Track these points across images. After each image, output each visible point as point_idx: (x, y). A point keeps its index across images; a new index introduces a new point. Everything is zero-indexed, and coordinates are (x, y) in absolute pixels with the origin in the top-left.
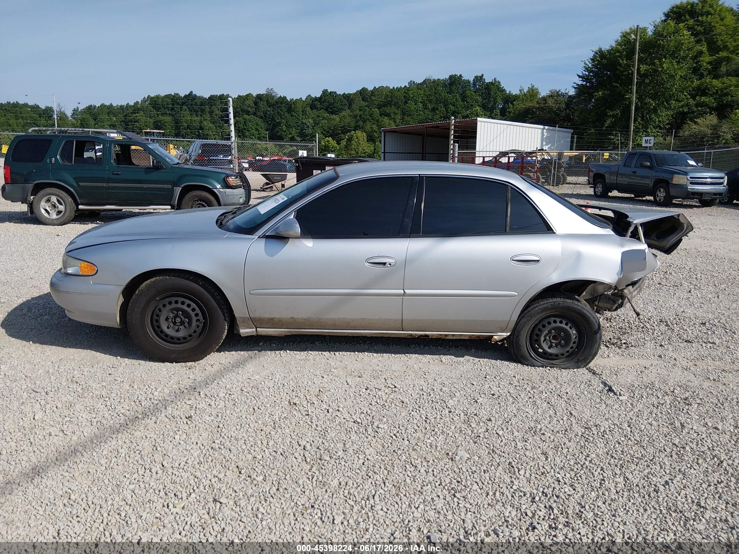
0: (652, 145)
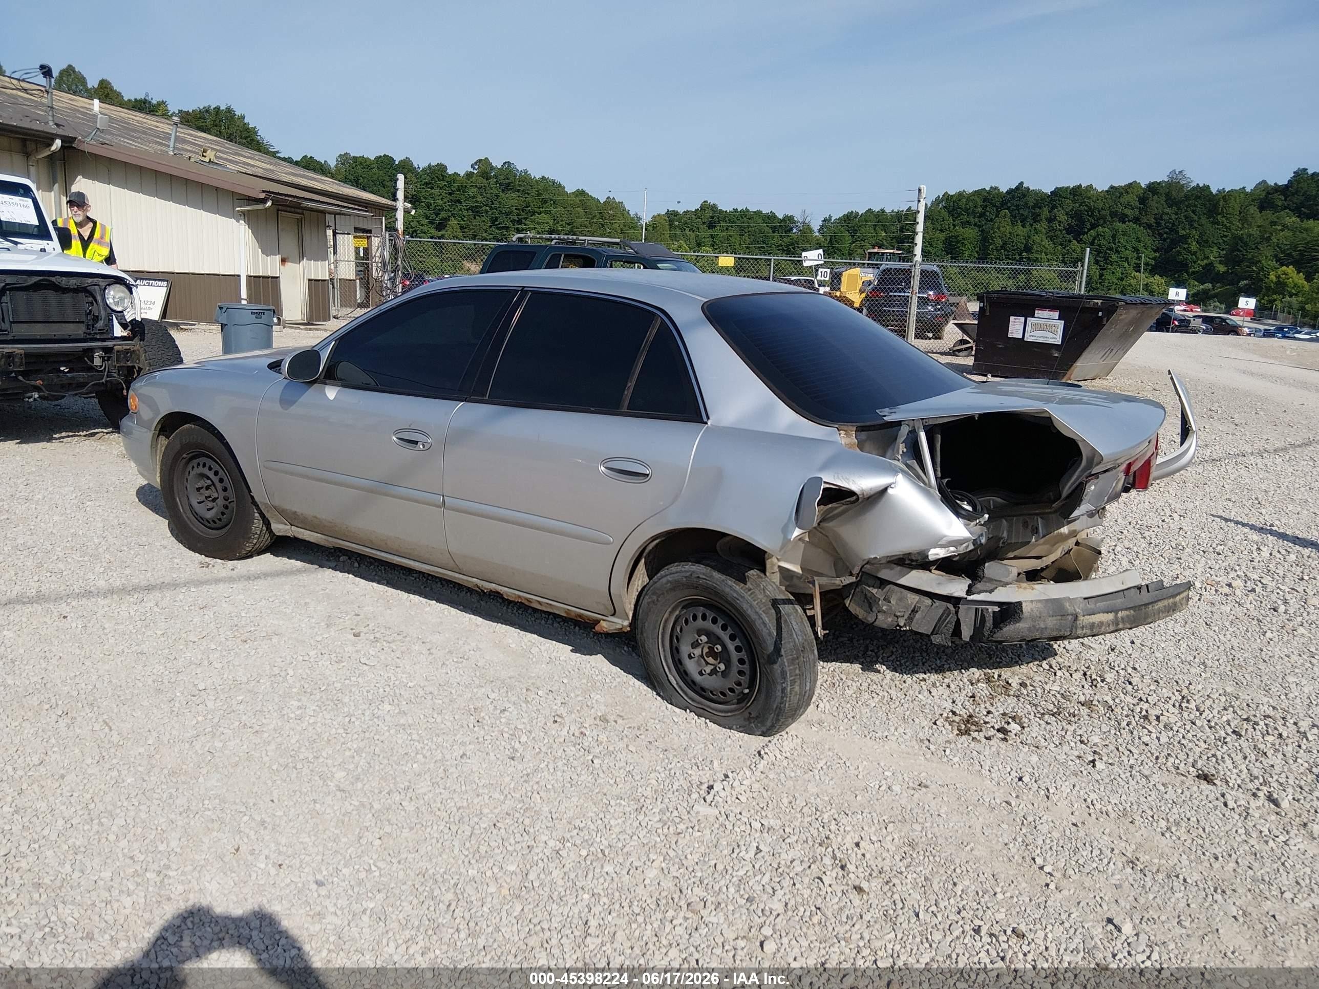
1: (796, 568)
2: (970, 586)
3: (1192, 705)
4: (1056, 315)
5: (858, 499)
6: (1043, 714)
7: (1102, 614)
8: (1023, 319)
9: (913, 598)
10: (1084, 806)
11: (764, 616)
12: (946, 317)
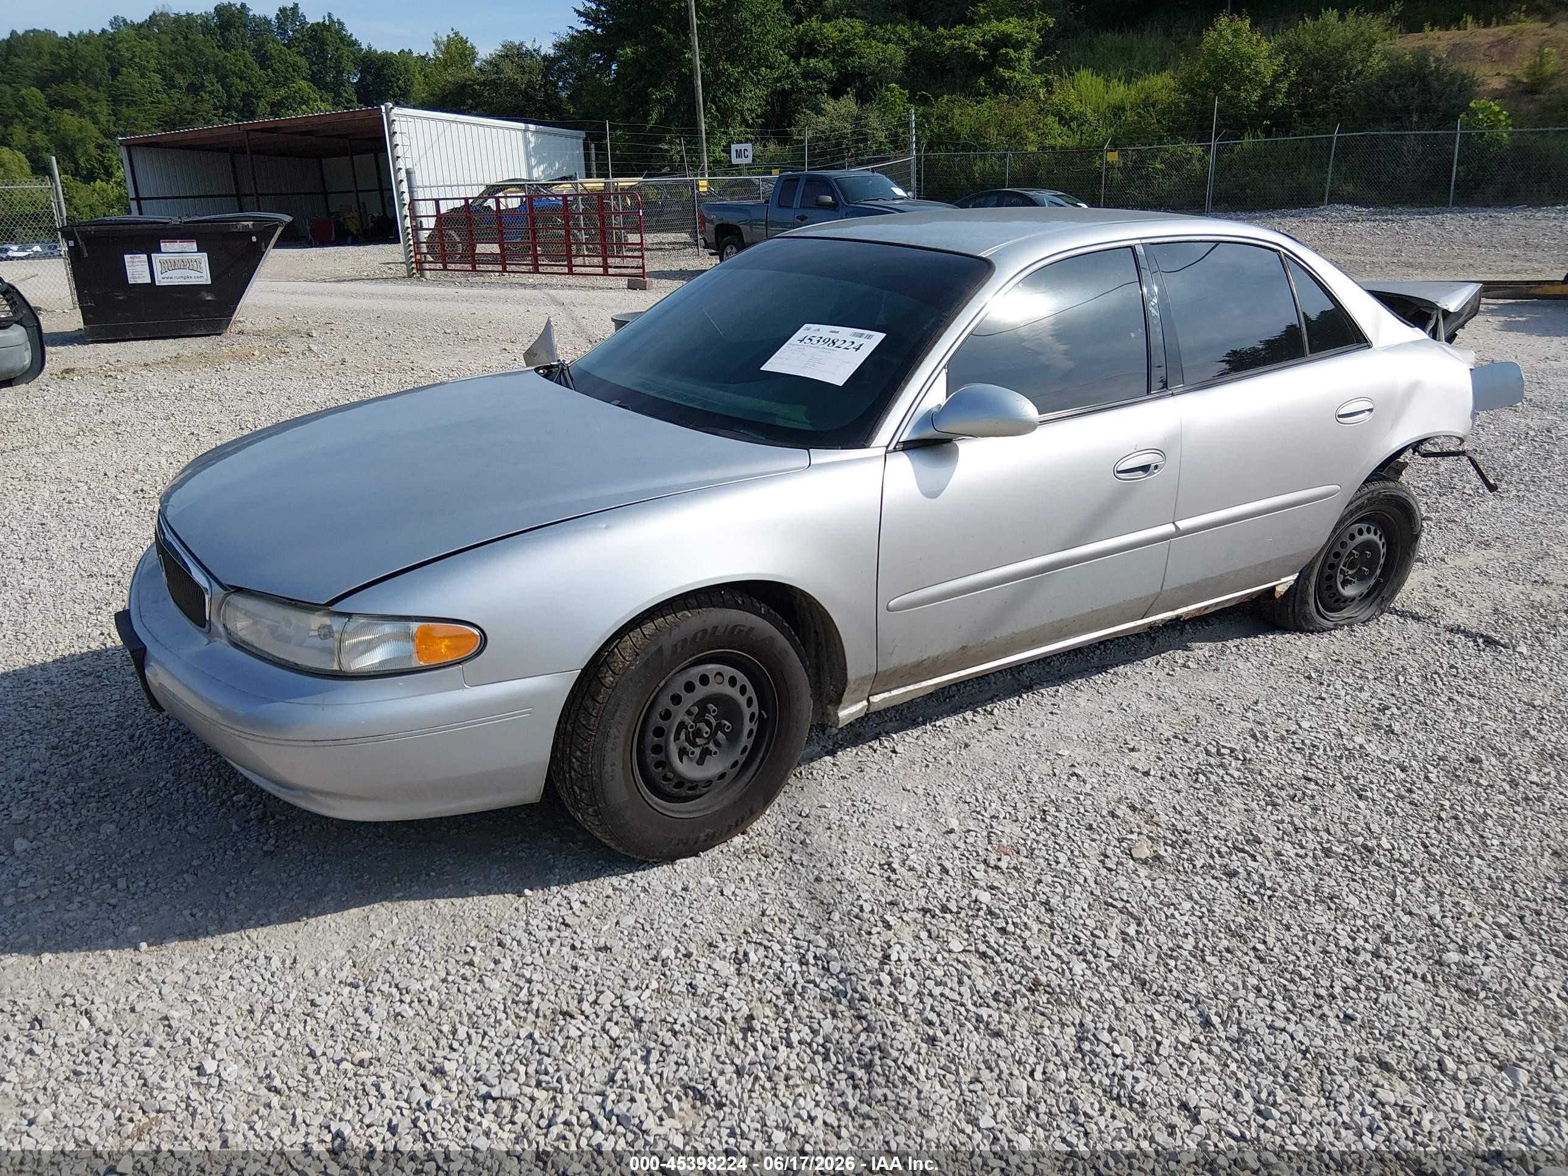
0: (749, 160)
4: (194, 246)
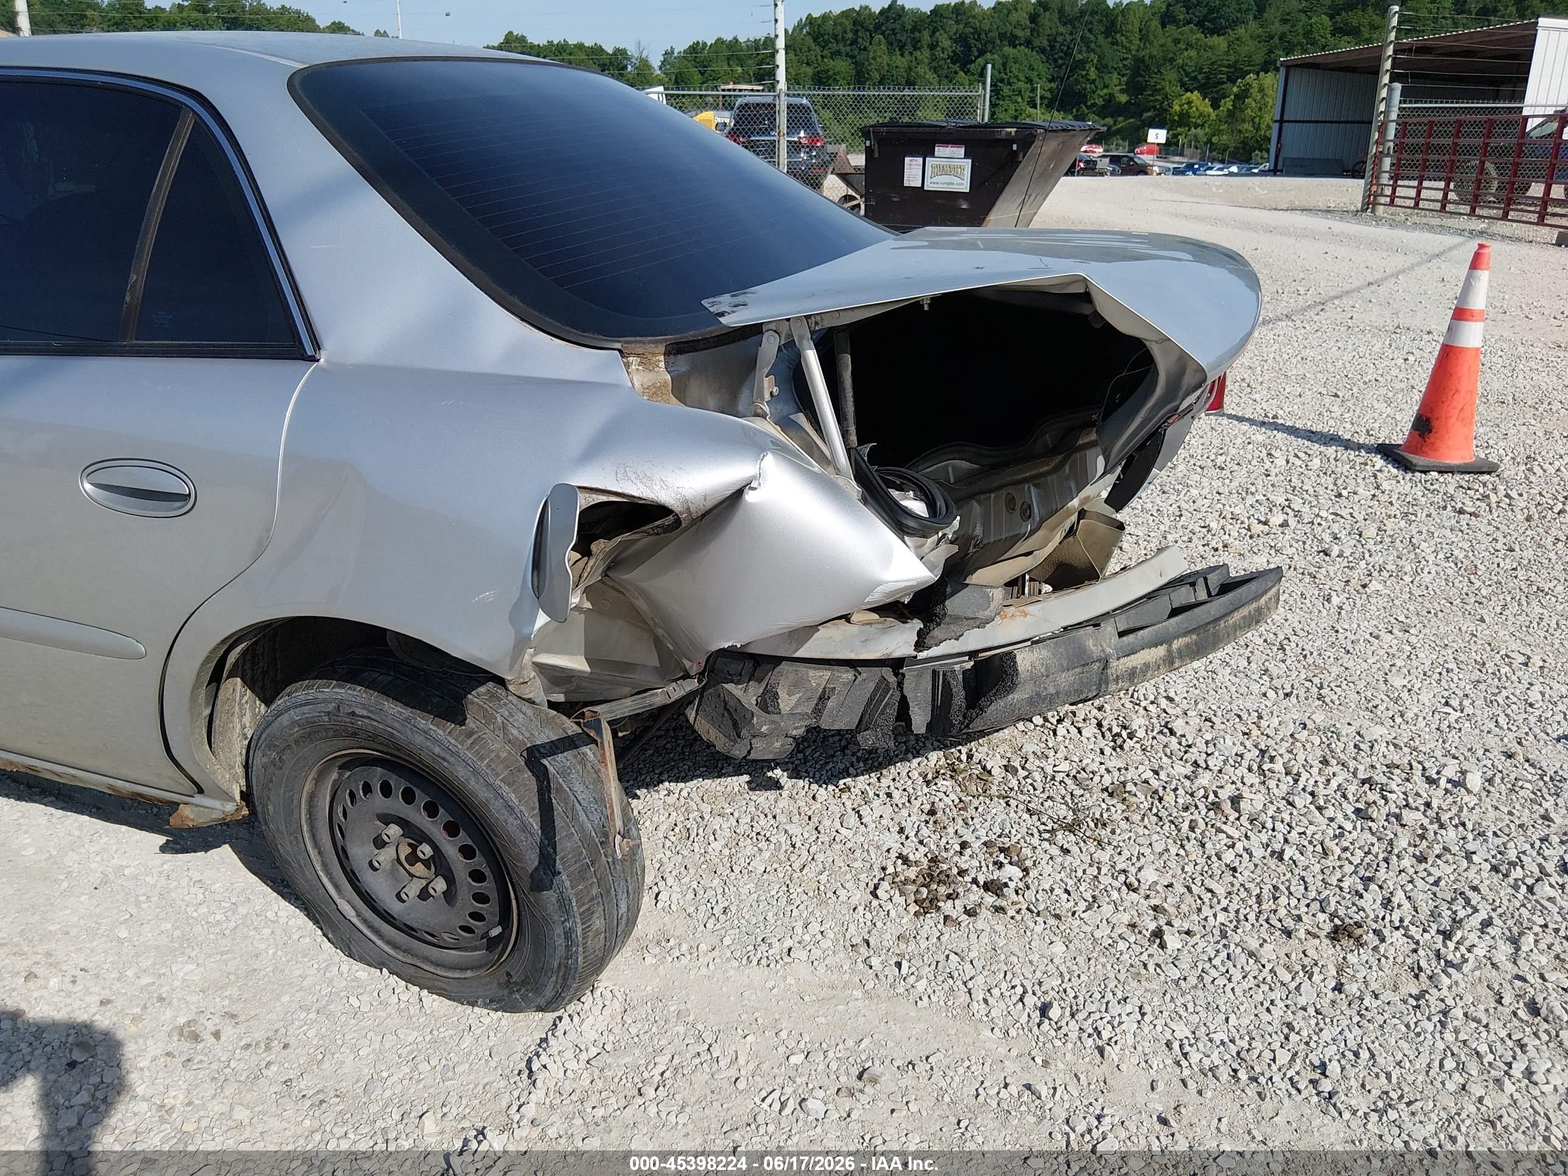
1: (577, 663)
2: (920, 633)
3: (1278, 766)
4: (961, 151)
5: (678, 521)
6: (1052, 832)
7: (1147, 651)
8: (920, 160)
9: (818, 677)
10: (1169, 1061)
11: (505, 789)
12: (824, 165)
